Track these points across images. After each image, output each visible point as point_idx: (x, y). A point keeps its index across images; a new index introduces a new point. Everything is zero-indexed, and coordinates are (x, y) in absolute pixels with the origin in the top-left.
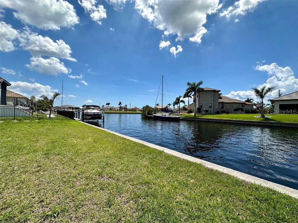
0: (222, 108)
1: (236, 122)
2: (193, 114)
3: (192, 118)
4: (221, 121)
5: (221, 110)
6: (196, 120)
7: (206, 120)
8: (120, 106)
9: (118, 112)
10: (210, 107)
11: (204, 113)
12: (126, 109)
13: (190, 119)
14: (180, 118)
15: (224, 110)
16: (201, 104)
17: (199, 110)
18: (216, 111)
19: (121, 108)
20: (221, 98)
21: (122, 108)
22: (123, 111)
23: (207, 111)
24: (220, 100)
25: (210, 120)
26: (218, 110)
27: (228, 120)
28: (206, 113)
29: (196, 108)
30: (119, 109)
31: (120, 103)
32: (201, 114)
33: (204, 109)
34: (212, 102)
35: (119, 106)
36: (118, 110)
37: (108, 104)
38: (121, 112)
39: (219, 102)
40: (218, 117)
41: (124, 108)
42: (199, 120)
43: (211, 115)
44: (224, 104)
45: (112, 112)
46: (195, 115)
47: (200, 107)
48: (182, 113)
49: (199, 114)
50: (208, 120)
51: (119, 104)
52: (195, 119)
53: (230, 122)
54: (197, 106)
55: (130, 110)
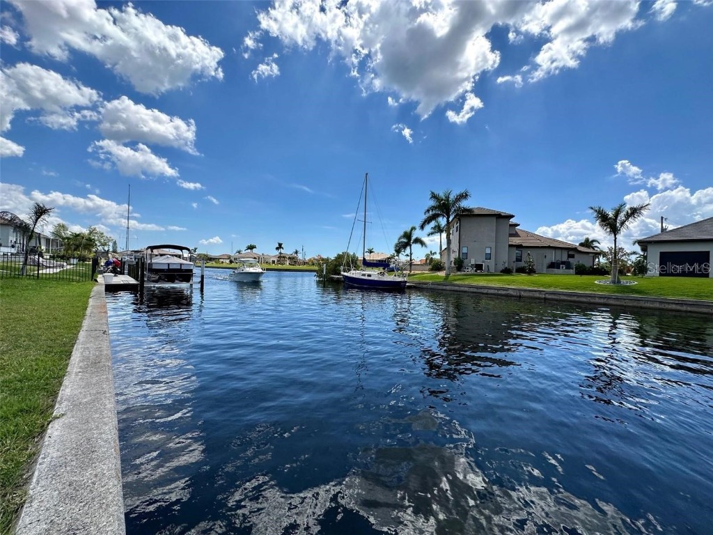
0: (519, 259)
1: (547, 296)
2: (442, 274)
3: (439, 283)
4: (511, 292)
5: (514, 266)
6: (448, 288)
7: (472, 290)
8: (280, 253)
9: (273, 266)
10: (488, 257)
11: (470, 271)
12: (293, 260)
13: (433, 286)
14: (406, 282)
15: (522, 264)
16: (465, 250)
17: (459, 264)
18: (501, 267)
19: (281, 258)
20: (516, 235)
21: (284, 257)
22: (287, 265)
23: (479, 267)
24: (515, 241)
25: (482, 291)
26: (506, 265)
27: (524, 289)
28: (476, 271)
29: (453, 259)
30: (276, 260)
31: (280, 246)
32: (463, 273)
33: (473, 262)
34: (493, 245)
35: (277, 253)
36: (274, 262)
37: (251, 248)
38: (280, 266)
39: (510, 246)
40: (499, 281)
41: (290, 258)
42: (456, 288)
43: (485, 278)
44: (524, 250)
46: (448, 275)
47: (461, 256)
48: (417, 272)
49: (459, 273)
50: (475, 290)
51: (277, 249)
52: (444, 287)
53: (531, 294)
54: (454, 256)
55: (305, 263)
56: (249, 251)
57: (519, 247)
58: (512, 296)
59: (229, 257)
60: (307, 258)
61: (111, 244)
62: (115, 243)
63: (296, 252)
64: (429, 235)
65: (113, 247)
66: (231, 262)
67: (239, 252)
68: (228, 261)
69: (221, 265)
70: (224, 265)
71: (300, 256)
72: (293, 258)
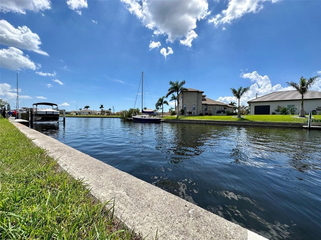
0: (206, 109)
1: (215, 123)
2: (176, 116)
3: (174, 120)
4: (202, 122)
5: (204, 113)
7: (187, 122)
8: (102, 110)
9: (99, 116)
10: (194, 109)
11: (187, 114)
12: (109, 113)
13: (172, 121)
15: (207, 112)
16: (185, 106)
17: (183, 112)
18: (199, 113)
19: (103, 112)
20: (205, 100)
21: (104, 112)
22: (106, 115)
23: (190, 113)
24: (204, 102)
25: (191, 122)
26: (201, 112)
27: (207, 121)
28: (189, 115)
29: (180, 110)
30: (100, 113)
31: (102, 107)
32: (184, 115)
33: (188, 111)
34: (196, 104)
35: (100, 110)
36: (99, 114)
37: (87, 107)
38: (102, 116)
39: (203, 104)
40: (198, 118)
41: (107, 112)
42: (181, 121)
43: (192, 117)
45: (92, 116)
46: (178, 117)
47: (183, 108)
48: (165, 116)
49: (182, 115)
50: (189, 122)
51: (100, 108)
52: (177, 121)
53: (210, 122)
54: (180, 109)
55: (114, 115)
56: (86, 109)
57: (206, 105)
58: (202, 123)
59: (75, 112)
60: (115, 112)
61: (6, 106)
62: (9, 105)
63: (110, 109)
64: (170, 101)
65: (8, 108)
66: (77, 114)
67: (81, 109)
68: (75, 114)
69: (72, 116)
70: (73, 116)
71: (112, 111)
72: (109, 112)
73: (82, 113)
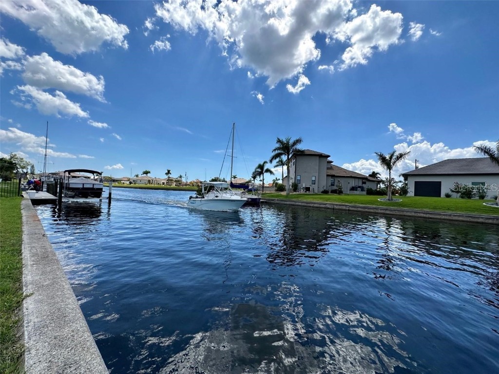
0: (333, 185)
1: (350, 209)
2: (284, 193)
3: (282, 200)
4: (328, 206)
5: (330, 189)
6: (288, 203)
7: (303, 204)
8: (169, 177)
9: (163, 187)
10: (314, 183)
11: (302, 192)
13: (278, 202)
14: (260, 199)
15: (335, 188)
16: (298, 178)
17: (295, 187)
18: (322, 190)
19: (170, 180)
20: (331, 168)
21: (172, 180)
22: (173, 186)
23: (308, 189)
24: (330, 172)
25: (310, 205)
26: (325, 188)
28: (306, 192)
29: (291, 184)
30: (165, 182)
31: (169, 172)
32: (297, 193)
33: (304, 186)
34: (317, 175)
35: (166, 177)
36: (163, 183)
37: (146, 173)
38: (168, 187)
39: (328, 175)
40: (321, 198)
41: (176, 181)
42: (293, 203)
43: (312, 196)
44: (336, 178)
45: (152, 186)
46: (287, 194)
47: (296, 181)
48: (267, 192)
49: (295, 193)
50: (306, 205)
51: (167, 174)
52: (285, 203)
53: (340, 207)
54: (291, 182)
55: (186, 185)
56: (145, 175)
57: (333, 176)
58: (328, 208)
59: (129, 180)
60: (189, 182)
61: (29, 167)
62: (33, 167)
63: (181, 177)
64: (275, 167)
65: (31, 170)
66: (131, 183)
67: (137, 176)
68: (128, 183)
69: (123, 185)
70: (125, 185)
71: (184, 180)
72: (179, 181)
73: (139, 181)
